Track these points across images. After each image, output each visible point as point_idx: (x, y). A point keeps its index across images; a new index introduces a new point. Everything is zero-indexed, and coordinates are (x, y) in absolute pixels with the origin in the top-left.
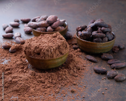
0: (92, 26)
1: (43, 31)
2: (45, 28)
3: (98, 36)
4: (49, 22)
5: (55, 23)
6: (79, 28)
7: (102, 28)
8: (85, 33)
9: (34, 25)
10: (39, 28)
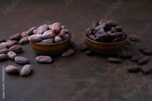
1: (51, 43)
2: (52, 39)
3: (117, 36)
4: (56, 31)
5: (62, 31)
7: (117, 27)
9: (38, 38)
10: (45, 40)
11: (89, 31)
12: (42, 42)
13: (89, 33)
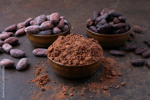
0: (106, 17)
1: (49, 35)
2: (51, 30)
3: (120, 27)
4: (55, 21)
5: (60, 22)
6: (91, 23)
7: (120, 18)
8: (105, 26)
10: (42, 32)
11: (90, 22)
12: (39, 34)
13: (90, 24)
